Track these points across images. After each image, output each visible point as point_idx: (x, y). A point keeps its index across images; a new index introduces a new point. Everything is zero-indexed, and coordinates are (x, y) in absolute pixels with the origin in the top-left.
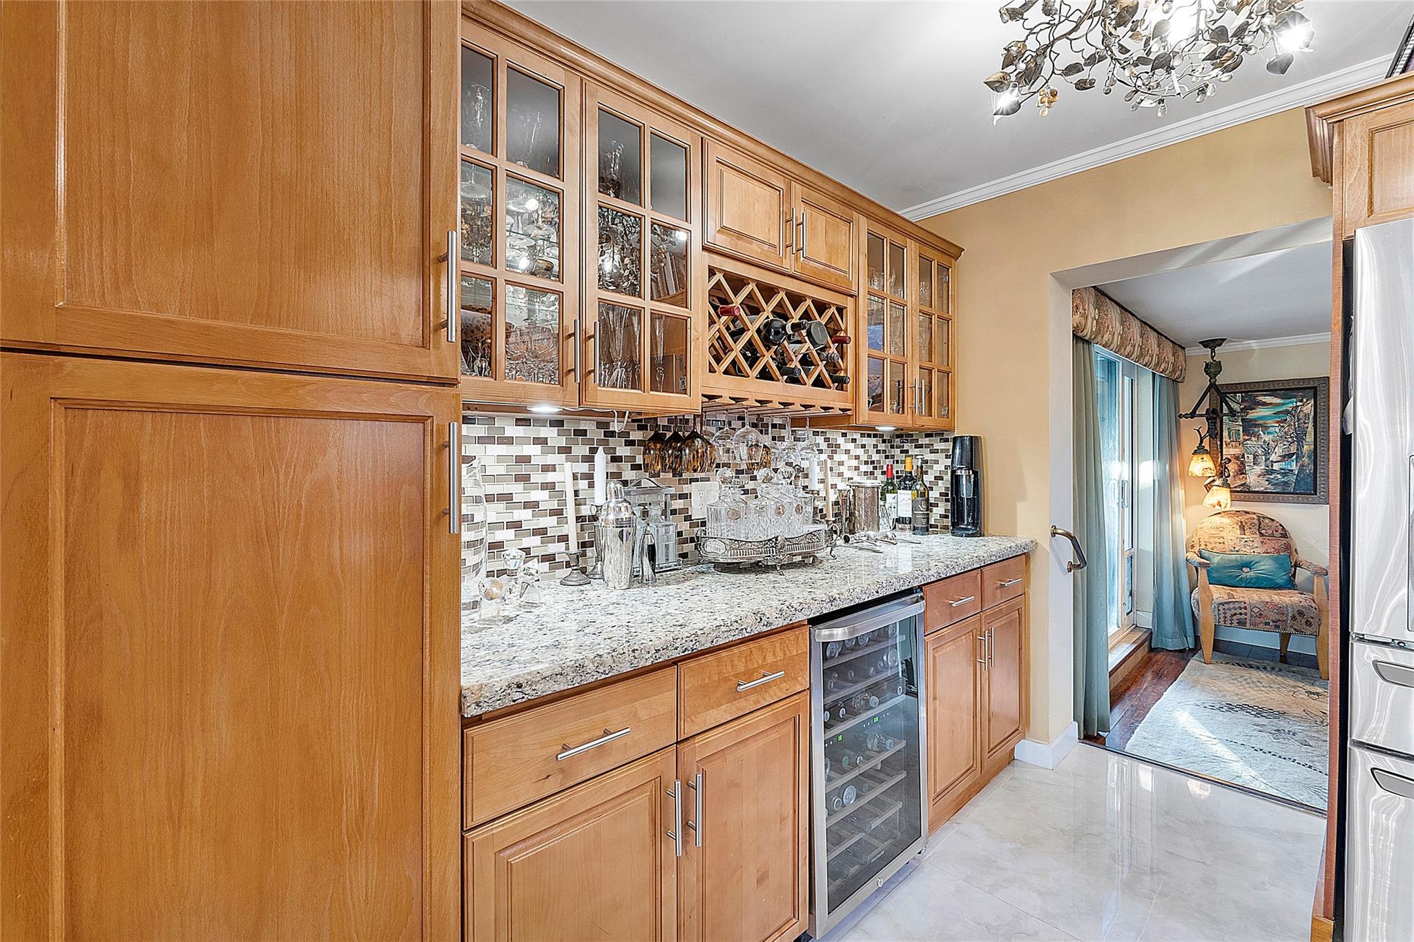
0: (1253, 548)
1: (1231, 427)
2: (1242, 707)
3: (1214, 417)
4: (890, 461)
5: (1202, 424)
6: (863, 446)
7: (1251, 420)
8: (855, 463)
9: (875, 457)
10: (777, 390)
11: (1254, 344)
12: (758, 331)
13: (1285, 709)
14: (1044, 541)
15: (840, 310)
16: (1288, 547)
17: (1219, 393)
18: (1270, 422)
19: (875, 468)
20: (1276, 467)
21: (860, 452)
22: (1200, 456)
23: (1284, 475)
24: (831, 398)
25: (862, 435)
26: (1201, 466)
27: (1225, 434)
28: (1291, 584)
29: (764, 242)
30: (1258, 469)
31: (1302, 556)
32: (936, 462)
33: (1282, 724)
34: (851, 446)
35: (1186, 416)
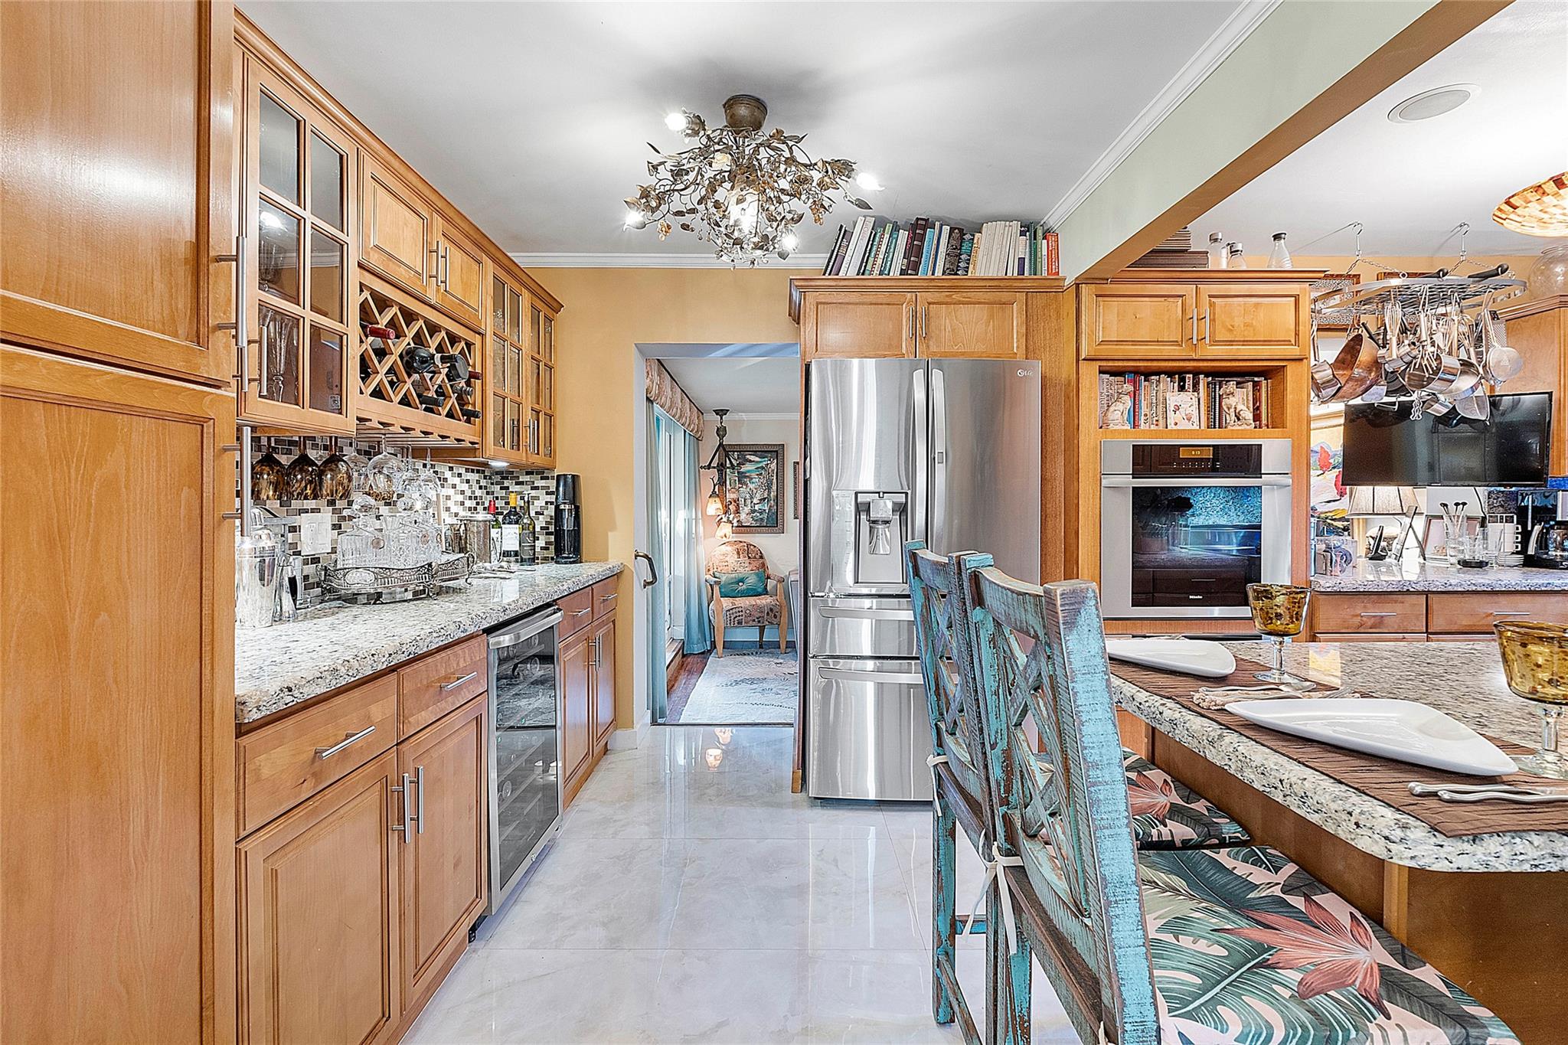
0: (745, 568)
1: (731, 476)
2: (742, 681)
3: (721, 468)
4: (490, 497)
5: (714, 473)
6: (468, 481)
7: (743, 473)
8: (460, 498)
9: (478, 493)
10: (416, 417)
11: (744, 416)
12: (401, 356)
13: (766, 676)
14: (629, 562)
15: (469, 345)
16: (763, 565)
17: (724, 450)
18: (754, 475)
19: (478, 504)
20: (757, 508)
21: (465, 487)
22: (714, 499)
23: (761, 513)
24: (460, 430)
25: (467, 470)
26: (714, 507)
27: (728, 483)
28: (765, 592)
29: (410, 268)
30: (747, 509)
31: (770, 572)
32: (538, 498)
33: (765, 685)
34: (457, 480)
35: (704, 467)
